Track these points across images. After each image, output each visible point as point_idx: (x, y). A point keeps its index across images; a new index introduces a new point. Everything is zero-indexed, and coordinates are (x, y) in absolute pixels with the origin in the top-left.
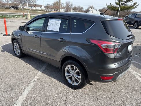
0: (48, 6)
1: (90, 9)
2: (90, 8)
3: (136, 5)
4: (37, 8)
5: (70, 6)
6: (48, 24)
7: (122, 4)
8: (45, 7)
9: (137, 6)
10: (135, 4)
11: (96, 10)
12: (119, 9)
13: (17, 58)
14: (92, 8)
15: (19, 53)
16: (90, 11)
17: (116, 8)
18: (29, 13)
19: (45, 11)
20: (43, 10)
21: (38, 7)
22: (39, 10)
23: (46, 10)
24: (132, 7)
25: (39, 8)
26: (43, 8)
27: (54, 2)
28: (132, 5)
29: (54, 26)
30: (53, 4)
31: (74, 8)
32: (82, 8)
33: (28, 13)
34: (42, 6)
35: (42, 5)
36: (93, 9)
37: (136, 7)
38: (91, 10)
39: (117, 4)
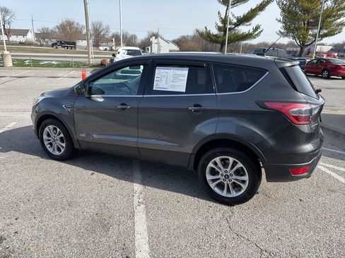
0: (44, 33)
1: (153, 39)
2: (154, 37)
3: (259, 30)
4: (13, 38)
5: (102, 33)
6: (156, 79)
7: (230, 29)
8: (37, 35)
9: (260, 32)
10: (257, 28)
11: (167, 41)
12: (225, 40)
13: (56, 162)
14: (156, 36)
15: (63, 150)
16: (153, 45)
17: (218, 37)
18: (8, 52)
19: (36, 45)
20: (31, 44)
21: (17, 35)
22: (21, 43)
23: (39, 44)
24: (251, 34)
25: (21, 39)
26: (30, 37)
27: (60, 22)
28: (251, 31)
29: (172, 82)
30: (57, 26)
31: (113, 37)
32: (134, 37)
33: (6, 52)
34: (29, 33)
35: (28, 30)
36: (159, 38)
37: (258, 35)
38: (156, 41)
39: (220, 29)
